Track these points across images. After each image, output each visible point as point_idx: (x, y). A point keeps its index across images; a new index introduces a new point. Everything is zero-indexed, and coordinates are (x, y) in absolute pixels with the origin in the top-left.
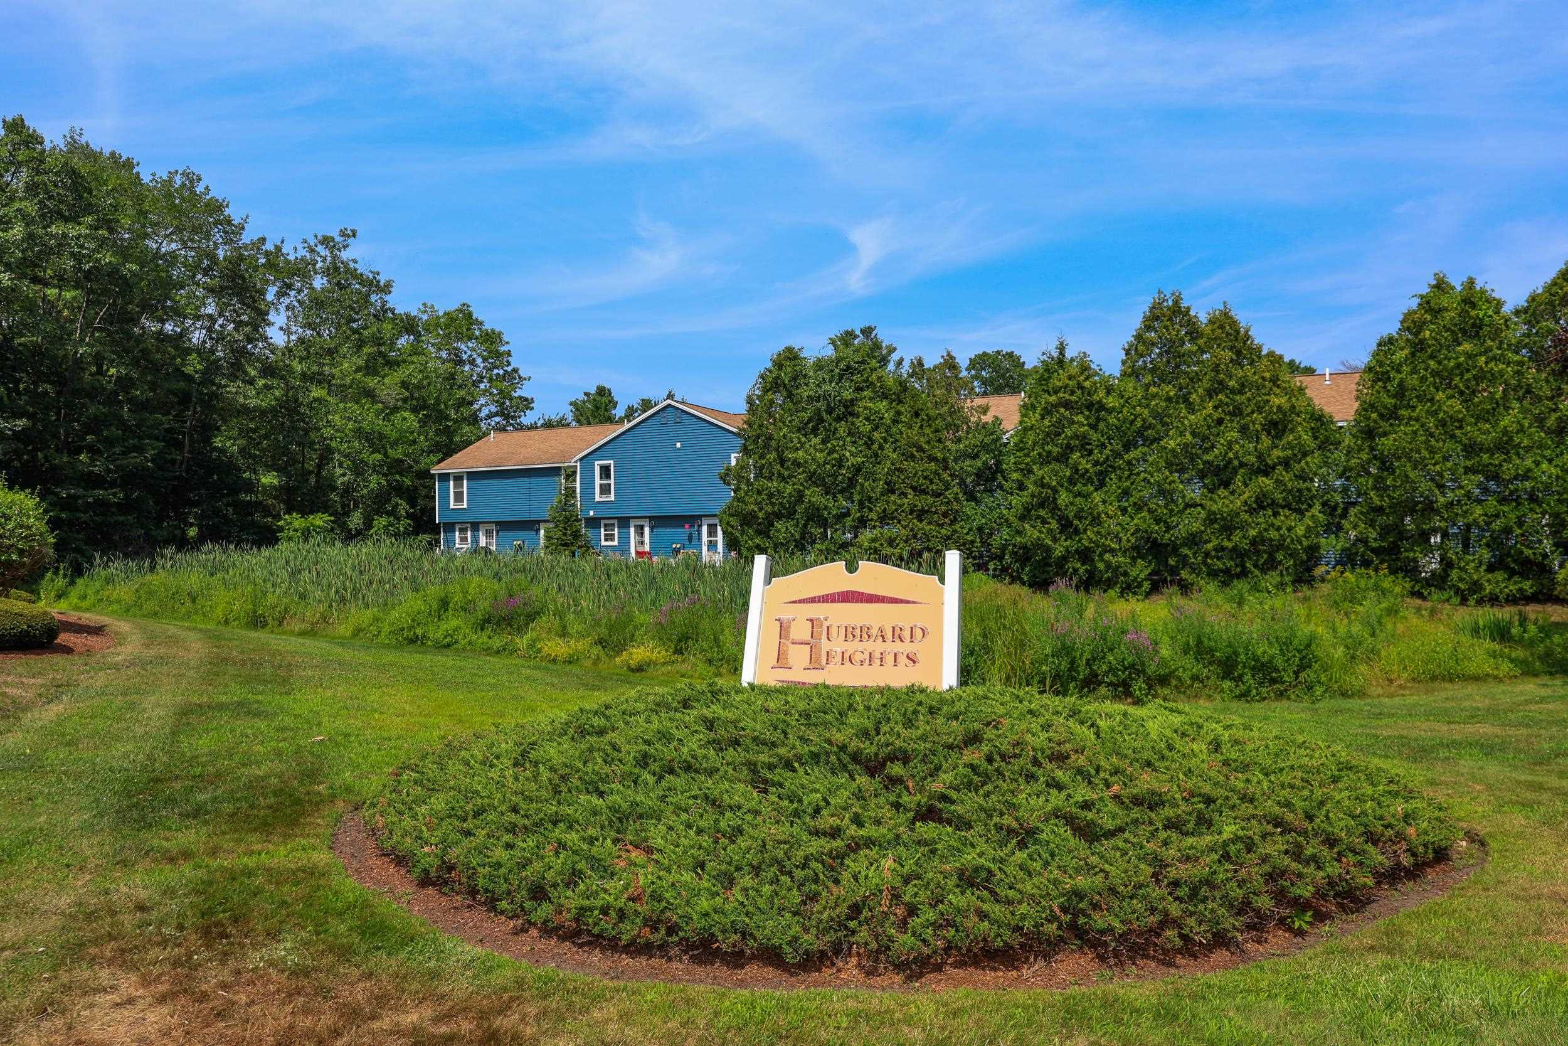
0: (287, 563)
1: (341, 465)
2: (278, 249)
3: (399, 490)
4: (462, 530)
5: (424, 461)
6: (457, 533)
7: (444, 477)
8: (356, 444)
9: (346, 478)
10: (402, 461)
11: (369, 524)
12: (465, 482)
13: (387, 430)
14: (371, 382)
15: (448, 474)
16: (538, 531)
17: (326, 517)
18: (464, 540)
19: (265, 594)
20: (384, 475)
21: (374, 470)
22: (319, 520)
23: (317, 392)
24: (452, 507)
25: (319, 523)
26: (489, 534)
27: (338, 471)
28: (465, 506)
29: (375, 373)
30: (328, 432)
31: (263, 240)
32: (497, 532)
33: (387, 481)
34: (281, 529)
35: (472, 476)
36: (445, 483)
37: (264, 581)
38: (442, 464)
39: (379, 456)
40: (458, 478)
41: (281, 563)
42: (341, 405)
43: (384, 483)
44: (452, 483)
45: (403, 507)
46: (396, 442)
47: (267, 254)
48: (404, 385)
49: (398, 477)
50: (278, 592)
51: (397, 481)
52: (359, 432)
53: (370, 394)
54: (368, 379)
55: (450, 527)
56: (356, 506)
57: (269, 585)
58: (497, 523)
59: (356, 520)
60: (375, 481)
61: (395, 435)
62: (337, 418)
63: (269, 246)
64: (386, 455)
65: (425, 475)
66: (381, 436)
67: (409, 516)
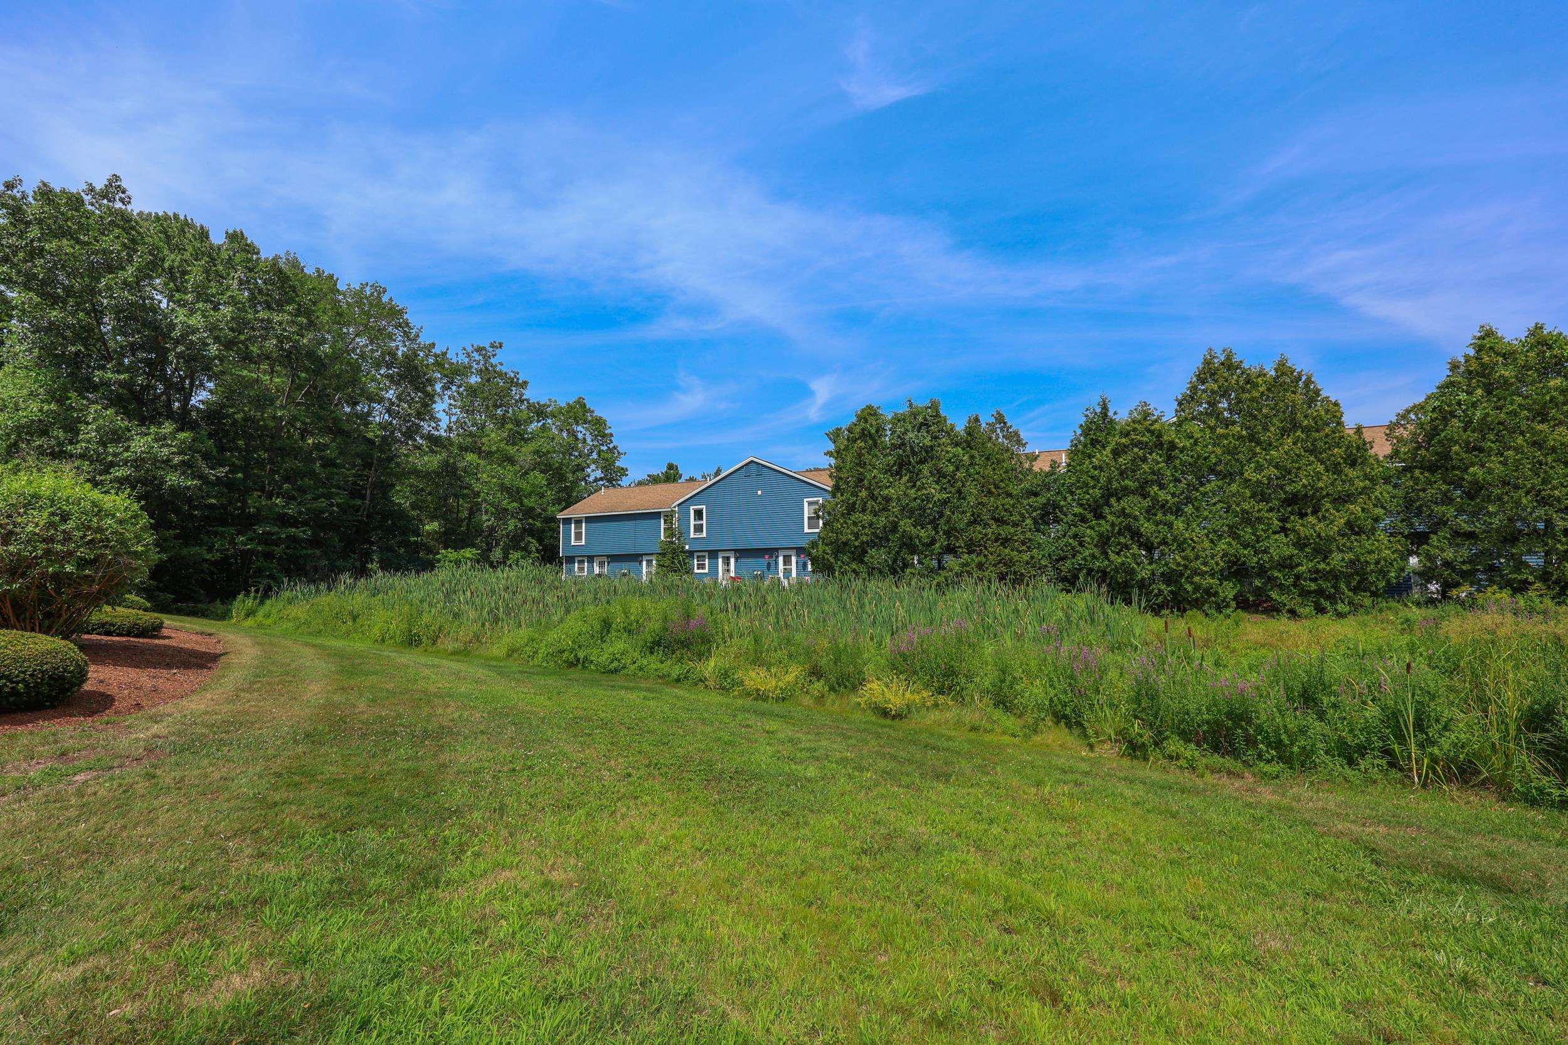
0: (443, 585)
1: (486, 512)
2: (444, 354)
3: (531, 532)
4: (581, 562)
5: (551, 509)
6: (576, 564)
7: (567, 521)
8: (499, 495)
9: (490, 523)
10: (533, 509)
11: (506, 557)
12: (584, 524)
13: (523, 485)
14: (511, 450)
15: (570, 519)
16: (641, 562)
17: (474, 551)
18: (581, 569)
19: (420, 613)
20: (520, 520)
21: (512, 516)
22: (468, 553)
23: (471, 457)
24: (573, 544)
25: (468, 555)
26: (601, 565)
27: (484, 517)
28: (583, 543)
29: (514, 444)
30: (477, 487)
31: (433, 345)
32: (608, 563)
33: (522, 524)
34: (439, 561)
35: (589, 520)
36: (567, 526)
37: (421, 601)
38: (565, 512)
39: (515, 504)
40: (578, 522)
41: (438, 585)
42: (488, 467)
43: (520, 525)
44: (573, 525)
45: (534, 544)
46: (530, 495)
47: (436, 356)
48: (537, 452)
49: (531, 521)
50: (433, 610)
51: (529, 524)
52: (503, 488)
53: (511, 460)
54: (509, 448)
55: (570, 560)
56: (497, 544)
57: (425, 605)
58: (608, 556)
59: (497, 554)
60: (512, 524)
61: (529, 489)
62: (485, 476)
63: (437, 350)
64: (522, 504)
65: (553, 519)
66: (519, 490)
67: (538, 551)
